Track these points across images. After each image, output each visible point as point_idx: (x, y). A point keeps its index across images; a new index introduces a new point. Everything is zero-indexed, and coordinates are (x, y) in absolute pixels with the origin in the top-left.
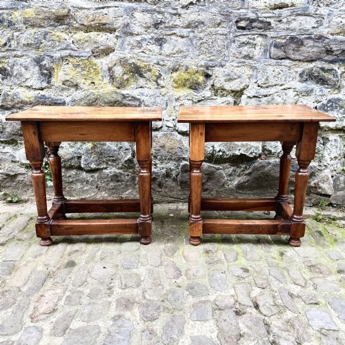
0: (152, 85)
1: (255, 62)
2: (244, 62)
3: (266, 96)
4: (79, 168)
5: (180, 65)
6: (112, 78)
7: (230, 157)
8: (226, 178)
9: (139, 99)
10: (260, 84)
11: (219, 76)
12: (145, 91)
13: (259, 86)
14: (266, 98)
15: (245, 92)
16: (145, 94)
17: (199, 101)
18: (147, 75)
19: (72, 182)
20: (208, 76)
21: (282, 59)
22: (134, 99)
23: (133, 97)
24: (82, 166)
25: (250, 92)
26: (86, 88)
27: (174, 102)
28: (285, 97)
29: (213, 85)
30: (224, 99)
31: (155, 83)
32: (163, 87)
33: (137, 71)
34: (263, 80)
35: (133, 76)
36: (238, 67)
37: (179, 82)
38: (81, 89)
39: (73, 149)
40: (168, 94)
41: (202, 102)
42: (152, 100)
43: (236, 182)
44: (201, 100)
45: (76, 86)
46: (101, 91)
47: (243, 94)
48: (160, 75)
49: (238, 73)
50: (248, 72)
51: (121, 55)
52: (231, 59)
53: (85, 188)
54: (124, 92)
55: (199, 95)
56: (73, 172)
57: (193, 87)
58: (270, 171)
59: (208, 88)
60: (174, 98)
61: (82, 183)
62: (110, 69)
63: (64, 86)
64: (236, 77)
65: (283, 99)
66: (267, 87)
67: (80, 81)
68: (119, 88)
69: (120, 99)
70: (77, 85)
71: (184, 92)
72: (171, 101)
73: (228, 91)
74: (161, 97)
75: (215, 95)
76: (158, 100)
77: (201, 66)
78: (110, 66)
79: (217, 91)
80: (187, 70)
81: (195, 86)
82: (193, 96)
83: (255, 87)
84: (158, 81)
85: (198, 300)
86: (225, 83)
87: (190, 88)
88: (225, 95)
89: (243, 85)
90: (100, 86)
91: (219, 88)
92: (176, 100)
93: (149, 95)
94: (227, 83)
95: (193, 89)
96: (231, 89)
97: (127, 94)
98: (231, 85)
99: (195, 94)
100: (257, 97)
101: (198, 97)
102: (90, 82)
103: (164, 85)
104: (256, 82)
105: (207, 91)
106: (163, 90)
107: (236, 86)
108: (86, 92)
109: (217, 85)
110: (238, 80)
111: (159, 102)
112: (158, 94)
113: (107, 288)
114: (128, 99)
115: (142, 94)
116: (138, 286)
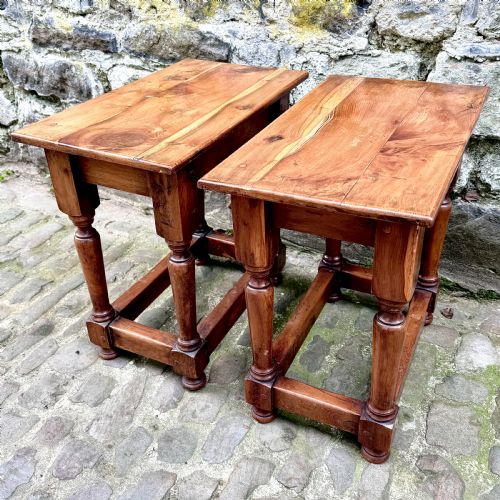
0: (252, 16)
3: (494, 59)
9: (227, 45)
10: (481, 30)
11: (387, 4)
12: (240, 27)
13: (479, 34)
14: (494, 64)
15: (445, 45)
16: (239, 35)
17: (342, 58)
22: (220, 43)
23: (216, 39)
25: (456, 46)
26: (143, 17)
27: (292, 56)
29: (374, 25)
30: (398, 56)
31: (256, 12)
32: (272, 22)
34: (490, 20)
37: (304, 14)
38: (136, 17)
40: (281, 38)
41: (347, 61)
42: (252, 49)
44: (346, 56)
45: (129, 12)
46: (167, 23)
47: (440, 49)
54: (204, 27)
55: (339, 45)
57: (331, 26)
58: (477, 228)
59: (361, 31)
60: (291, 47)
63: (113, 11)
64: (424, 8)
68: (194, 19)
69: (195, 41)
70: (129, 10)
71: (313, 36)
72: (288, 52)
73: (406, 40)
74: (270, 43)
75: (380, 47)
76: (263, 48)
79: (383, 38)
81: (335, 25)
82: (330, 46)
83: (470, 36)
84: (264, 9)
85: (161, 468)
86: (399, 21)
87: (325, 27)
88: (402, 48)
89: (440, 29)
90: (165, 13)
91: (386, 31)
92: (297, 52)
93: (246, 38)
94: (405, 21)
95: (330, 31)
96: (412, 35)
97: (208, 33)
98: (414, 27)
99: (335, 41)
100: (471, 60)
101: (339, 49)
102: (148, 5)
103: (274, 18)
104: (473, 25)
105: (359, 35)
106: (272, 27)
107: (424, 30)
108: (143, 23)
109: (383, 26)
110: (429, 17)
111: (265, 54)
112: (263, 37)
113: (53, 392)
114: (209, 42)
115: (234, 34)
116: (96, 405)
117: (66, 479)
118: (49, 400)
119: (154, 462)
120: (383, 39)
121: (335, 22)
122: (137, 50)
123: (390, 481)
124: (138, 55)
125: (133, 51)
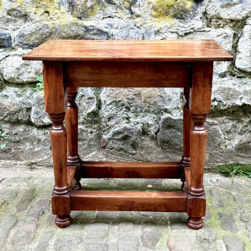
4: (29, 123)
7: (228, 108)
8: (223, 136)
9: (106, 33)
12: (115, 21)
15: (248, 21)
16: (115, 26)
17: (186, 34)
19: (18, 142)
22: (100, 32)
23: (98, 30)
24: (33, 120)
26: (38, 19)
27: (153, 36)
29: (205, 13)
30: (220, 31)
31: (128, 11)
32: (138, 16)
37: (160, 9)
38: (32, 20)
39: (21, 99)
40: (145, 26)
41: (190, 36)
42: (124, 33)
43: (236, 142)
44: (189, 33)
45: (25, 17)
46: (57, 22)
47: (245, 24)
53: (36, 150)
54: (87, 23)
55: (186, 26)
56: (21, 129)
57: (179, 16)
59: (198, 17)
60: (152, 31)
61: (32, 142)
63: (9, 17)
64: (235, 1)
67: (31, 10)
68: (80, 18)
69: (81, 32)
70: (26, 15)
71: (167, 22)
72: (149, 34)
73: (225, 20)
74: (137, 30)
75: (208, 26)
76: (132, 33)
79: (210, 20)
81: (181, 15)
82: (178, 28)
84: (132, 8)
86: (221, 10)
87: (175, 16)
88: (222, 26)
89: (246, 12)
90: (56, 16)
91: (213, 16)
92: (156, 34)
93: (119, 28)
94: (225, 9)
95: (179, 18)
96: (228, 17)
97: (91, 26)
98: (230, 12)
99: (182, 24)
101: (185, 29)
102: (43, 11)
103: (140, 14)
105: (197, 20)
106: (138, 20)
107: (237, 14)
108: (38, 24)
109: (212, 13)
110: (240, 5)
111: (134, 36)
112: (132, 26)
114: (92, 32)
115: (111, 26)
121: (182, 13)
122: (31, 43)
125: (27, 44)
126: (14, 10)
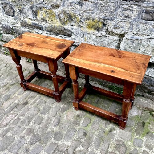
0: (77, 25)
1: (132, 20)
2: (125, 20)
3: (137, 40)
5: (90, 17)
6: (60, 20)
9: (71, 31)
11: (110, 25)
12: (74, 27)
13: (134, 34)
17: (99, 36)
18: (75, 20)
20: (104, 25)
21: (149, 20)
22: (69, 31)
23: (68, 30)
25: (128, 36)
26: (50, 23)
28: (149, 43)
29: (107, 30)
30: (114, 37)
32: (82, 27)
33: (70, 18)
34: (136, 31)
35: (68, 20)
36: (121, 22)
37: (90, 26)
38: (48, 23)
40: (84, 31)
42: (77, 33)
44: (100, 36)
46: (56, 25)
47: (124, 36)
48: (81, 21)
49: (121, 25)
50: (128, 25)
51: (63, 9)
52: (118, 17)
54: (65, 27)
59: (104, 31)
60: (87, 33)
62: (59, 15)
63: (42, 20)
64: (119, 27)
65: (147, 43)
66: (139, 35)
67: (48, 19)
68: (62, 24)
69: (63, 30)
70: (46, 21)
71: (92, 31)
72: (86, 34)
73: (115, 33)
76: (80, 32)
77: (101, 19)
78: (59, 14)
80: (93, 20)
81: (98, 29)
82: (96, 34)
83: (131, 34)
84: (80, 24)
85: (54, 142)
86: (114, 29)
87: (95, 29)
88: (114, 35)
89: (124, 32)
90: (55, 22)
93: (75, 30)
96: (117, 33)
98: (117, 31)
99: (98, 33)
100: (132, 39)
102: (51, 20)
103: (82, 26)
104: (132, 31)
105: (104, 32)
107: (120, 32)
109: (109, 30)
110: (121, 29)
111: (80, 34)
112: (80, 30)
113: (28, 121)
114: (66, 30)
115: (73, 29)
116: (39, 125)
117: (32, 144)
118: (27, 123)
119: (53, 140)
120: (110, 33)
123: (109, 147)
124: (49, 31)
125: (47, 30)
126: (43, 18)
